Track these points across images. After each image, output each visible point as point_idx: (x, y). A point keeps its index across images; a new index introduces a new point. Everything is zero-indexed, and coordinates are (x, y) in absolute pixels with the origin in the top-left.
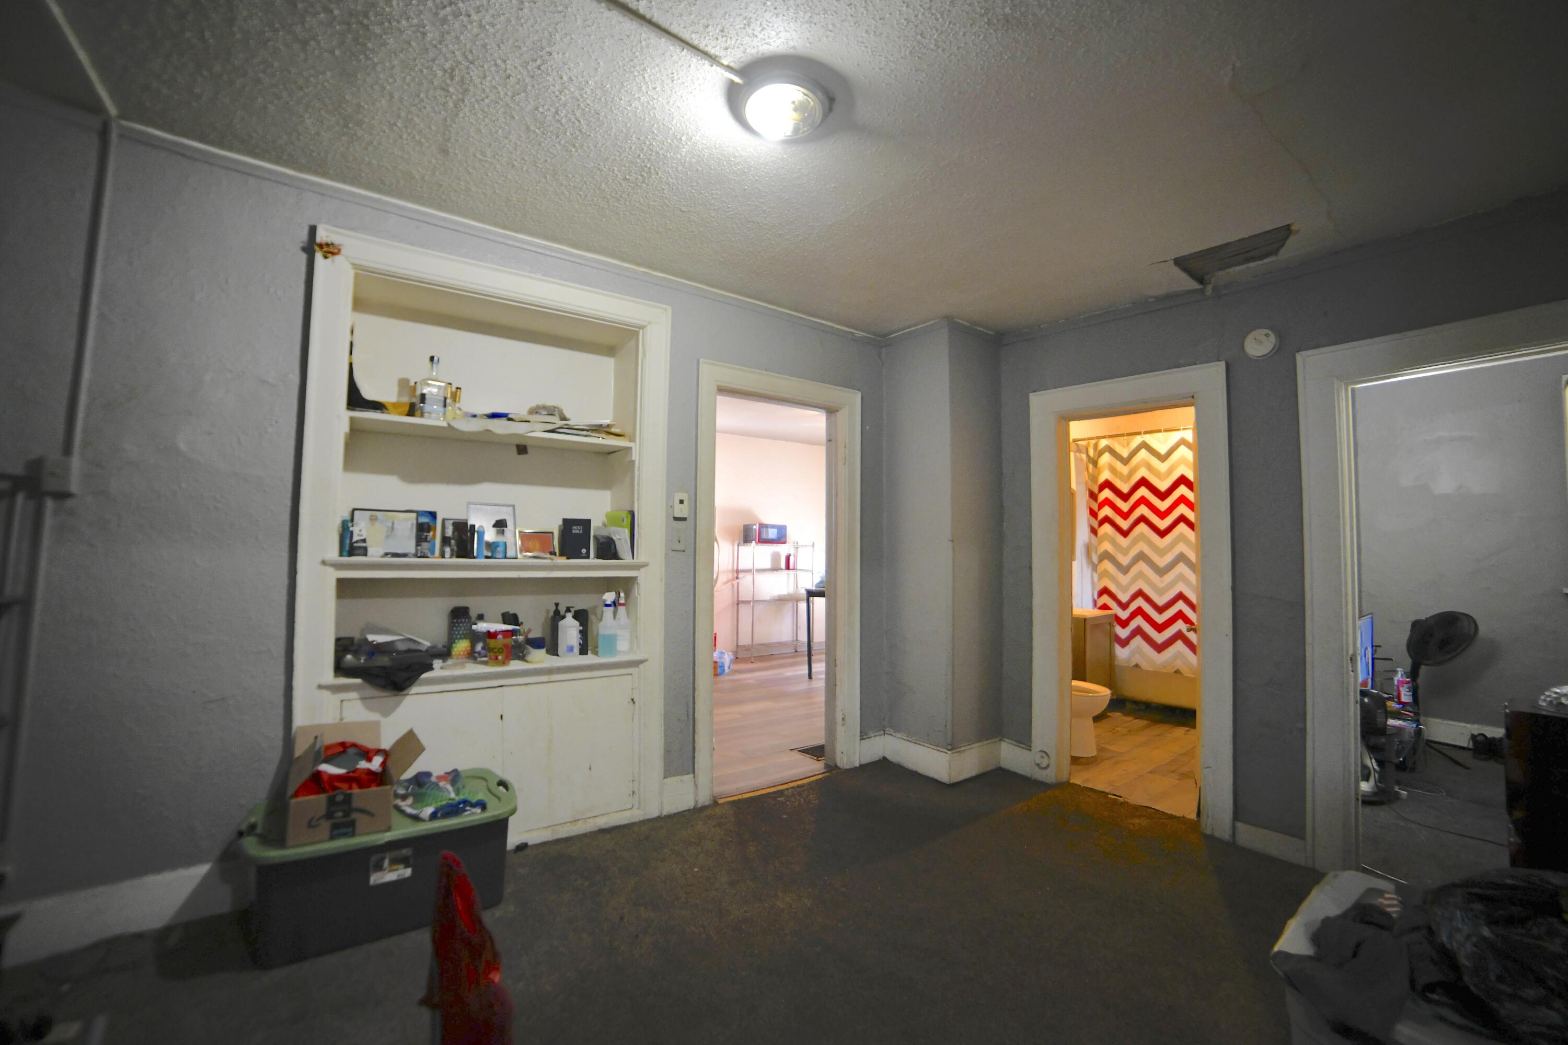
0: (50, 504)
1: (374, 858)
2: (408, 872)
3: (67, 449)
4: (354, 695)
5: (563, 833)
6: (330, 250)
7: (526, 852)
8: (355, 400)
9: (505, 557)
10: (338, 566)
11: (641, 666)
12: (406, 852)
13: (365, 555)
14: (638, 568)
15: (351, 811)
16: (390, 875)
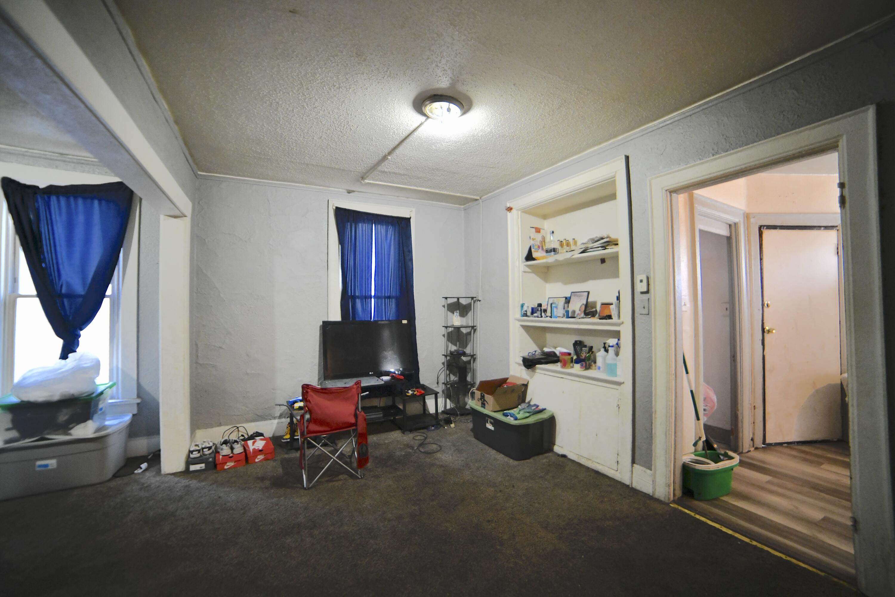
0: (478, 302)
1: (486, 418)
2: (493, 428)
4: (523, 368)
5: (582, 461)
6: (510, 209)
10: (519, 320)
11: (622, 385)
12: (492, 421)
14: (619, 325)
15: (484, 400)
16: (490, 426)
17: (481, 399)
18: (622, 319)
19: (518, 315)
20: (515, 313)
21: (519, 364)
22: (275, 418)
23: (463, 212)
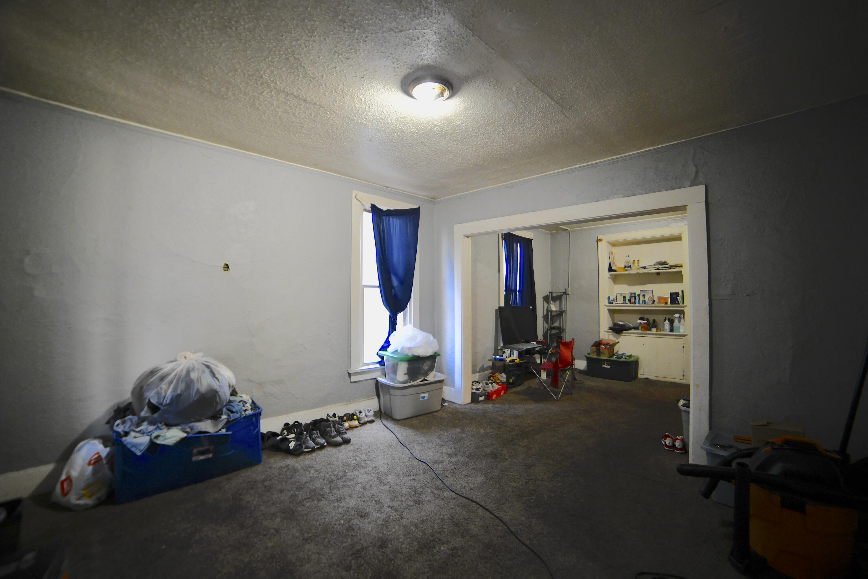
0: (567, 295)
1: (603, 362)
2: (609, 367)
3: (569, 287)
4: (611, 334)
5: (660, 379)
6: (601, 240)
7: (647, 380)
8: (610, 269)
9: (645, 304)
10: (607, 306)
11: (686, 337)
12: (609, 362)
13: (613, 304)
14: (684, 307)
15: (600, 352)
16: (606, 366)
17: (596, 352)
18: (685, 304)
19: (606, 303)
20: (604, 302)
21: (607, 332)
22: (477, 372)
23: (550, 235)
